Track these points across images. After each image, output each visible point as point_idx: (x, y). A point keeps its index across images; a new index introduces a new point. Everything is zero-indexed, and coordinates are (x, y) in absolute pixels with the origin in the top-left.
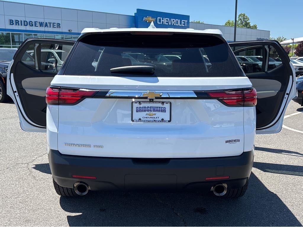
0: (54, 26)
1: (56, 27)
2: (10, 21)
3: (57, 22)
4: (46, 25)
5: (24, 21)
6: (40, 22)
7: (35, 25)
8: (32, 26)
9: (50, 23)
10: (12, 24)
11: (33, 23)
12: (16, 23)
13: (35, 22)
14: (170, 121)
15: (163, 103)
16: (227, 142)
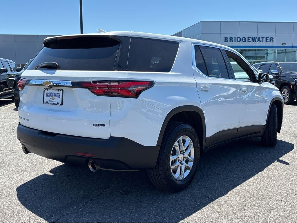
0: (266, 41)
1: (268, 42)
2: (225, 39)
3: (270, 36)
4: (259, 40)
5: (238, 38)
6: (252, 38)
7: (248, 41)
8: (245, 41)
9: (263, 38)
10: (226, 41)
11: (246, 39)
12: (230, 40)
13: (248, 38)
14: (62, 104)
15: (58, 90)
16: (94, 125)
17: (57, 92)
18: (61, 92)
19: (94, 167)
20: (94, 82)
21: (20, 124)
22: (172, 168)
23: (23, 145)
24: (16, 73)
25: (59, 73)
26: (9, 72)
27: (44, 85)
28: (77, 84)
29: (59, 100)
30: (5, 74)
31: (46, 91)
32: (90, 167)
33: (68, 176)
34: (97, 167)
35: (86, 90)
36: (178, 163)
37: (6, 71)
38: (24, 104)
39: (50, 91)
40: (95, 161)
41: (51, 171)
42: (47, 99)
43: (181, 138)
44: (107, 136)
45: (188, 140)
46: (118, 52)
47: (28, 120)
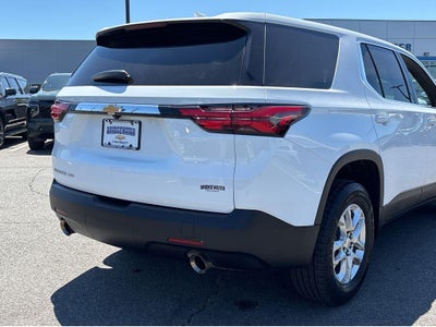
14: (138, 149)
15: (132, 122)
16: (202, 187)
17: (129, 125)
18: (136, 126)
19: (200, 265)
20: (203, 107)
21: (55, 181)
22: (335, 263)
23: (62, 219)
24: (29, 96)
25: (132, 91)
26: (18, 95)
27: (106, 113)
28: (170, 111)
29: (133, 140)
30: (13, 97)
31: (107, 124)
32: (193, 264)
33: (138, 271)
34: (208, 265)
35: (188, 122)
36: (343, 254)
37: (12, 92)
38: (64, 147)
39: (116, 124)
40: (204, 254)
41: (105, 262)
42: (109, 138)
43: (349, 209)
44: (227, 208)
45: (358, 211)
46: (246, 51)
47: (72, 176)
